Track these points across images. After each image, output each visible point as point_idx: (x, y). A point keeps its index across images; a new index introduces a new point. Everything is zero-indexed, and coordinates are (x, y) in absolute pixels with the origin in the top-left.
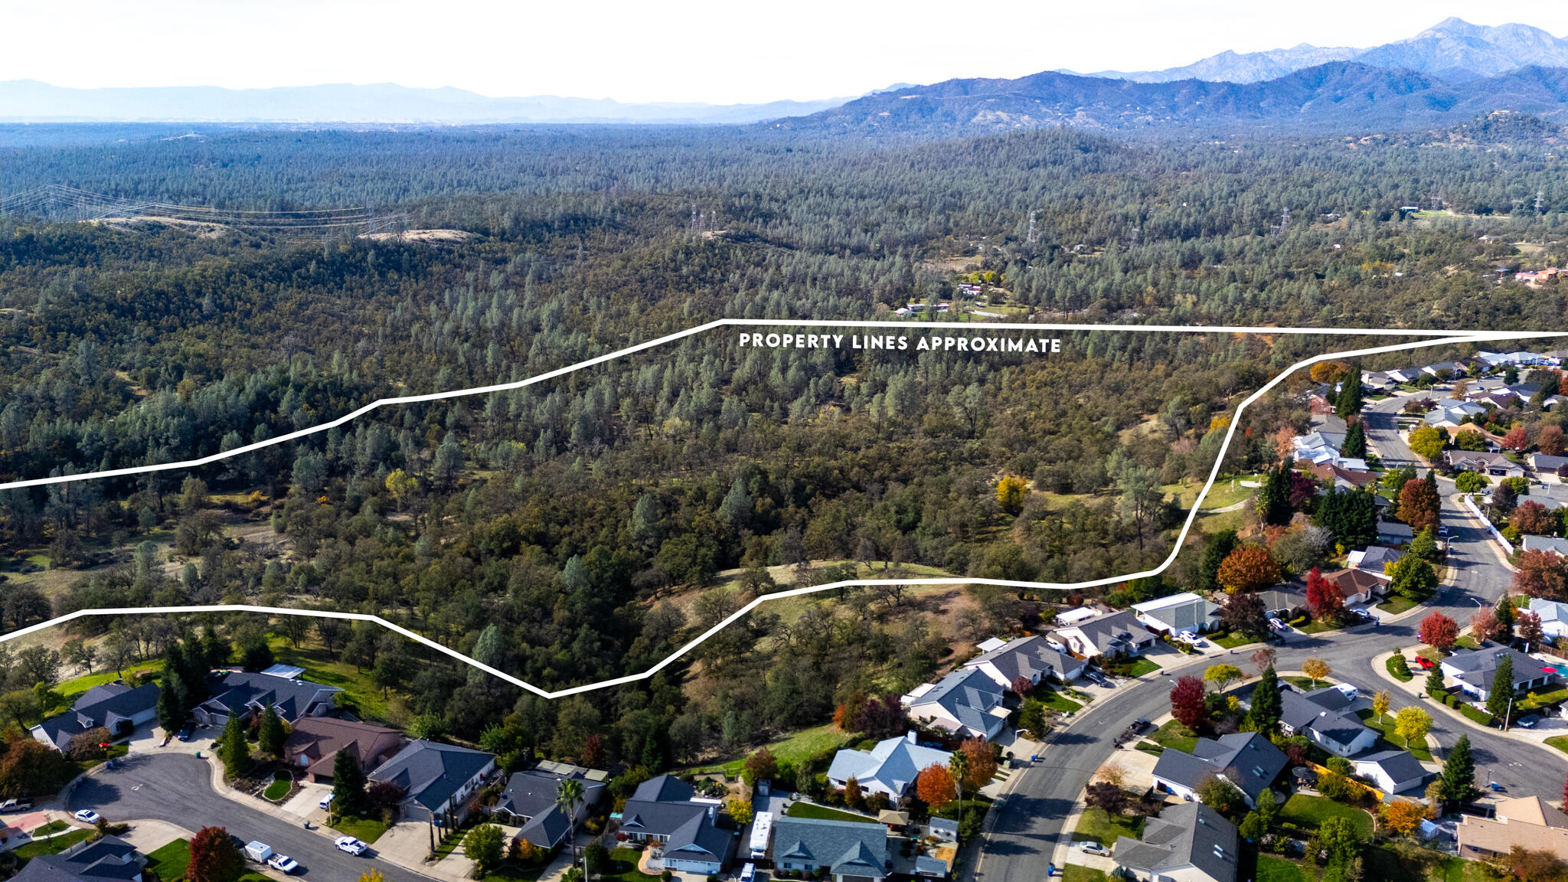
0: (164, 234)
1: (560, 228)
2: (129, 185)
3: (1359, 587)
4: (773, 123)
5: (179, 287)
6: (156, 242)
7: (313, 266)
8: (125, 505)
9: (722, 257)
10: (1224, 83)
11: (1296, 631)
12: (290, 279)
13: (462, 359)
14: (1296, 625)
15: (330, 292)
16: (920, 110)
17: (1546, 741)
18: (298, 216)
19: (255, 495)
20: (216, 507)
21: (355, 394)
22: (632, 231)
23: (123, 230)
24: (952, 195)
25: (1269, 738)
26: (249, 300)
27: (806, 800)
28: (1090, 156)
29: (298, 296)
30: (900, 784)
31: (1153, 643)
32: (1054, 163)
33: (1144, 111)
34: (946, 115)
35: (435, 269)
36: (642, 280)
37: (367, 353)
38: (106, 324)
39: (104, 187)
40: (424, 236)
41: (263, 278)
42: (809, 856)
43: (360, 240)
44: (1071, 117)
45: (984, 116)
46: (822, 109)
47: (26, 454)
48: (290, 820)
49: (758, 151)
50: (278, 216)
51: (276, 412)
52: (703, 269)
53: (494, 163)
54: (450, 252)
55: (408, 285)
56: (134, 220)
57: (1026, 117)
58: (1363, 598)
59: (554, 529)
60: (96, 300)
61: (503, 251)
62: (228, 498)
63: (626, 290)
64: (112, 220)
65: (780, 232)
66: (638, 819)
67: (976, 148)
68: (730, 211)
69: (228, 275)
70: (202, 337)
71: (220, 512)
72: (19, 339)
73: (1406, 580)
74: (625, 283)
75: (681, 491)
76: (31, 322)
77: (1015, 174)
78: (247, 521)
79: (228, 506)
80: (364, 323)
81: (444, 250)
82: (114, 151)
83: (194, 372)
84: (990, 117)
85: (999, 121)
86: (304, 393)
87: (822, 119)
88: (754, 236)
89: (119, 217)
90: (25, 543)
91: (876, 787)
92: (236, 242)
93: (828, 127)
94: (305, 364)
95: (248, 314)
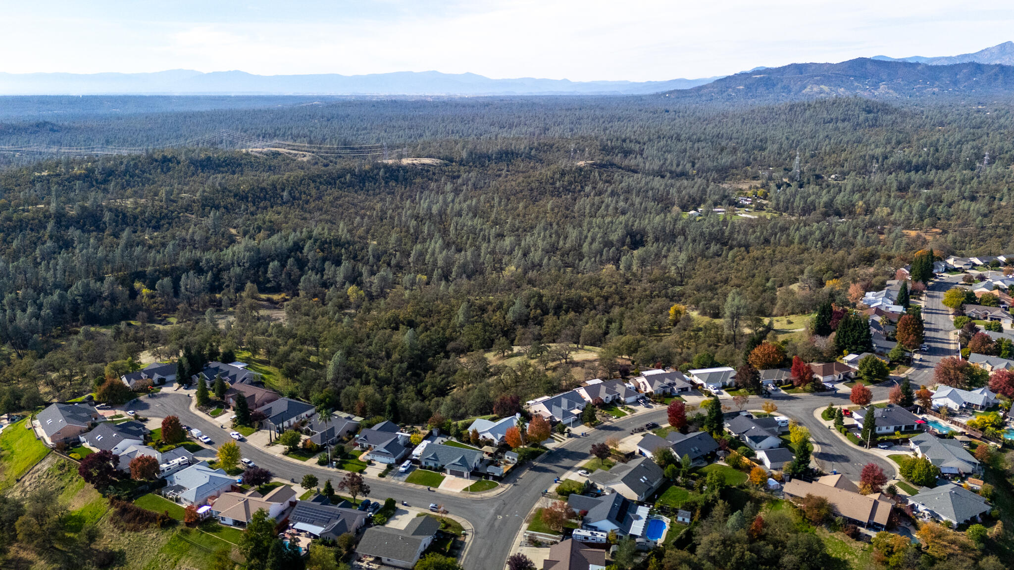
0: (280, 158)
1: (496, 158)
2: (270, 131)
3: (835, 371)
4: (664, 94)
5: (274, 186)
6: (274, 162)
7: (348, 177)
8: (218, 296)
9: (585, 177)
10: (996, 65)
11: (783, 392)
12: (335, 183)
13: (412, 231)
14: (783, 389)
15: (356, 192)
16: (766, 85)
17: (888, 456)
18: (353, 149)
19: (283, 295)
20: (263, 300)
21: (347, 246)
22: (541, 161)
23: (258, 155)
24: (761, 141)
25: (712, 435)
26: (310, 194)
27: (454, 440)
28: (871, 116)
29: (336, 193)
30: (500, 436)
31: (690, 389)
32: (844, 120)
33: (932, 85)
34: (784, 88)
35: (417, 181)
36: (532, 190)
37: (360, 225)
38: (231, 204)
39: (259, 131)
40: (415, 162)
41: (320, 183)
42: (437, 460)
43: (378, 163)
44: (876, 89)
45: (812, 88)
46: (701, 84)
47: (177, 268)
48: (216, 424)
49: (646, 112)
50: (342, 149)
51: (301, 252)
52: (570, 183)
53: (478, 120)
54: (428, 171)
55: (400, 189)
56: (265, 150)
57: (842, 89)
58: (837, 378)
59: (419, 319)
60: (230, 191)
61: (459, 171)
62: (270, 296)
63: (520, 195)
64: (254, 150)
65: (633, 162)
66: (365, 437)
67: (790, 110)
68: (603, 149)
69: (301, 181)
70: (279, 213)
71: (265, 303)
72: (187, 210)
73: (865, 369)
74: (521, 191)
75: (490, 303)
76: (194, 202)
77: (809, 128)
78: (275, 308)
79: (269, 300)
80: (368, 209)
81: (425, 168)
82: (272, 112)
83: (266, 230)
84: (816, 89)
85: (821, 92)
86: (318, 244)
87: (699, 91)
88: (612, 165)
89: (257, 148)
90: (168, 311)
91: (489, 436)
92: (316, 163)
93: (701, 96)
94: (323, 229)
95: (307, 202)
